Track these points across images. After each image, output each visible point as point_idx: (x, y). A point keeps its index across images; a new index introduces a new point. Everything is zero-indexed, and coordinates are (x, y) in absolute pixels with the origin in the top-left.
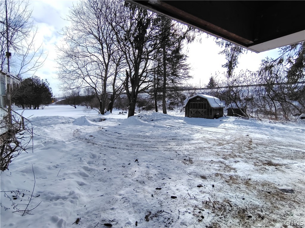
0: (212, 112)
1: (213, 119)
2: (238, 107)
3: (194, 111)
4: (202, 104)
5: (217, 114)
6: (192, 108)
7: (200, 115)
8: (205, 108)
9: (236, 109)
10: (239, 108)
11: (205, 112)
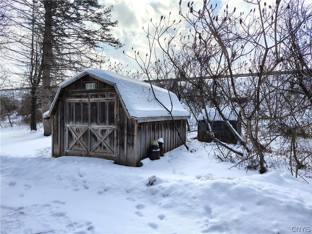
0: (133, 136)
1: (139, 165)
2: (223, 116)
3: (78, 131)
4: (103, 103)
5: (156, 143)
6: (71, 119)
7: (96, 145)
8: (112, 121)
9: (218, 121)
10: (224, 118)
11: (111, 135)
